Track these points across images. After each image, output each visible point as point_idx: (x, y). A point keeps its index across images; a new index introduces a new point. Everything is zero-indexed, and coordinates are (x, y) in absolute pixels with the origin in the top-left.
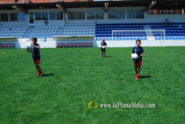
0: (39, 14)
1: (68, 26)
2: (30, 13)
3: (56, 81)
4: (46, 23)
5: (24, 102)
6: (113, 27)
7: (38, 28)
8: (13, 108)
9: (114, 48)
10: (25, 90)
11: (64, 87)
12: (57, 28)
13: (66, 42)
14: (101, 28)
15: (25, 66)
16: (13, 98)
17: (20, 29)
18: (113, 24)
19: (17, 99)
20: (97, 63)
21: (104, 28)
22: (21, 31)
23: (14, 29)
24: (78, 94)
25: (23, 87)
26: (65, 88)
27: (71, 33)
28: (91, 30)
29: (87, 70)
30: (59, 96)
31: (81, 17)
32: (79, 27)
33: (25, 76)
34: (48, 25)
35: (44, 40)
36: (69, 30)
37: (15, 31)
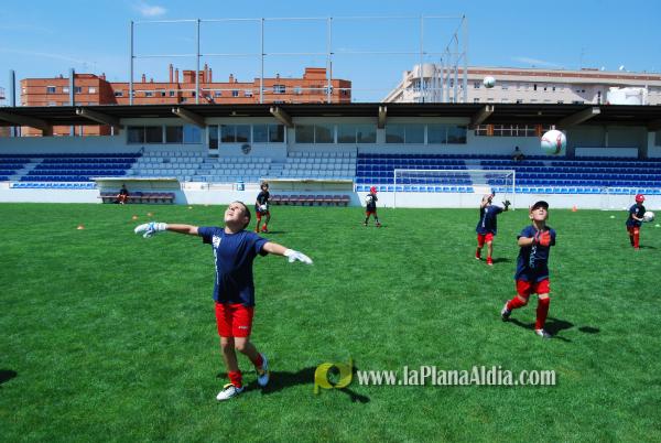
0: (230, 128)
1: (295, 157)
2: (210, 126)
3: (270, 287)
4: (246, 149)
5: (191, 343)
6: (396, 162)
7: (228, 160)
8: (163, 358)
9: (397, 209)
10: (195, 309)
11: (289, 303)
12: (269, 160)
13: (289, 194)
14: (368, 162)
15: (195, 246)
16: (165, 332)
17: (187, 160)
18: (396, 156)
19: (173, 333)
20: (365, 245)
21: (375, 162)
22: (189, 166)
23: (173, 160)
24: (324, 325)
25: (190, 302)
26: (293, 307)
27: (300, 172)
28: (345, 166)
29: (342, 261)
30: (278, 328)
31: (324, 137)
32: (318, 160)
33: (194, 272)
34: (250, 154)
35: (240, 186)
36: (295, 166)
37: (176, 166)
